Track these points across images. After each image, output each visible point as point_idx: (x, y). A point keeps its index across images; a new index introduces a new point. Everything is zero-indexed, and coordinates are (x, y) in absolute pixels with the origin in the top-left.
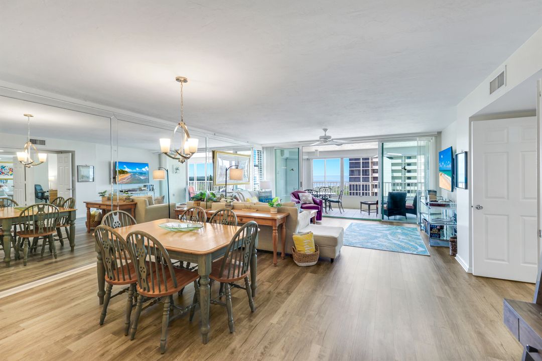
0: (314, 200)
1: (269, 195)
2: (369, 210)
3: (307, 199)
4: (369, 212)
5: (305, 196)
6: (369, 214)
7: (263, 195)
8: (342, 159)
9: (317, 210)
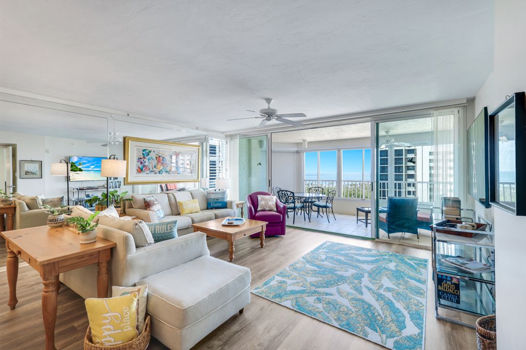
0: (277, 206)
1: (220, 196)
2: (367, 219)
3: (267, 203)
4: (367, 223)
5: (265, 200)
6: (367, 226)
7: (213, 196)
8: (339, 150)
9: (267, 223)
